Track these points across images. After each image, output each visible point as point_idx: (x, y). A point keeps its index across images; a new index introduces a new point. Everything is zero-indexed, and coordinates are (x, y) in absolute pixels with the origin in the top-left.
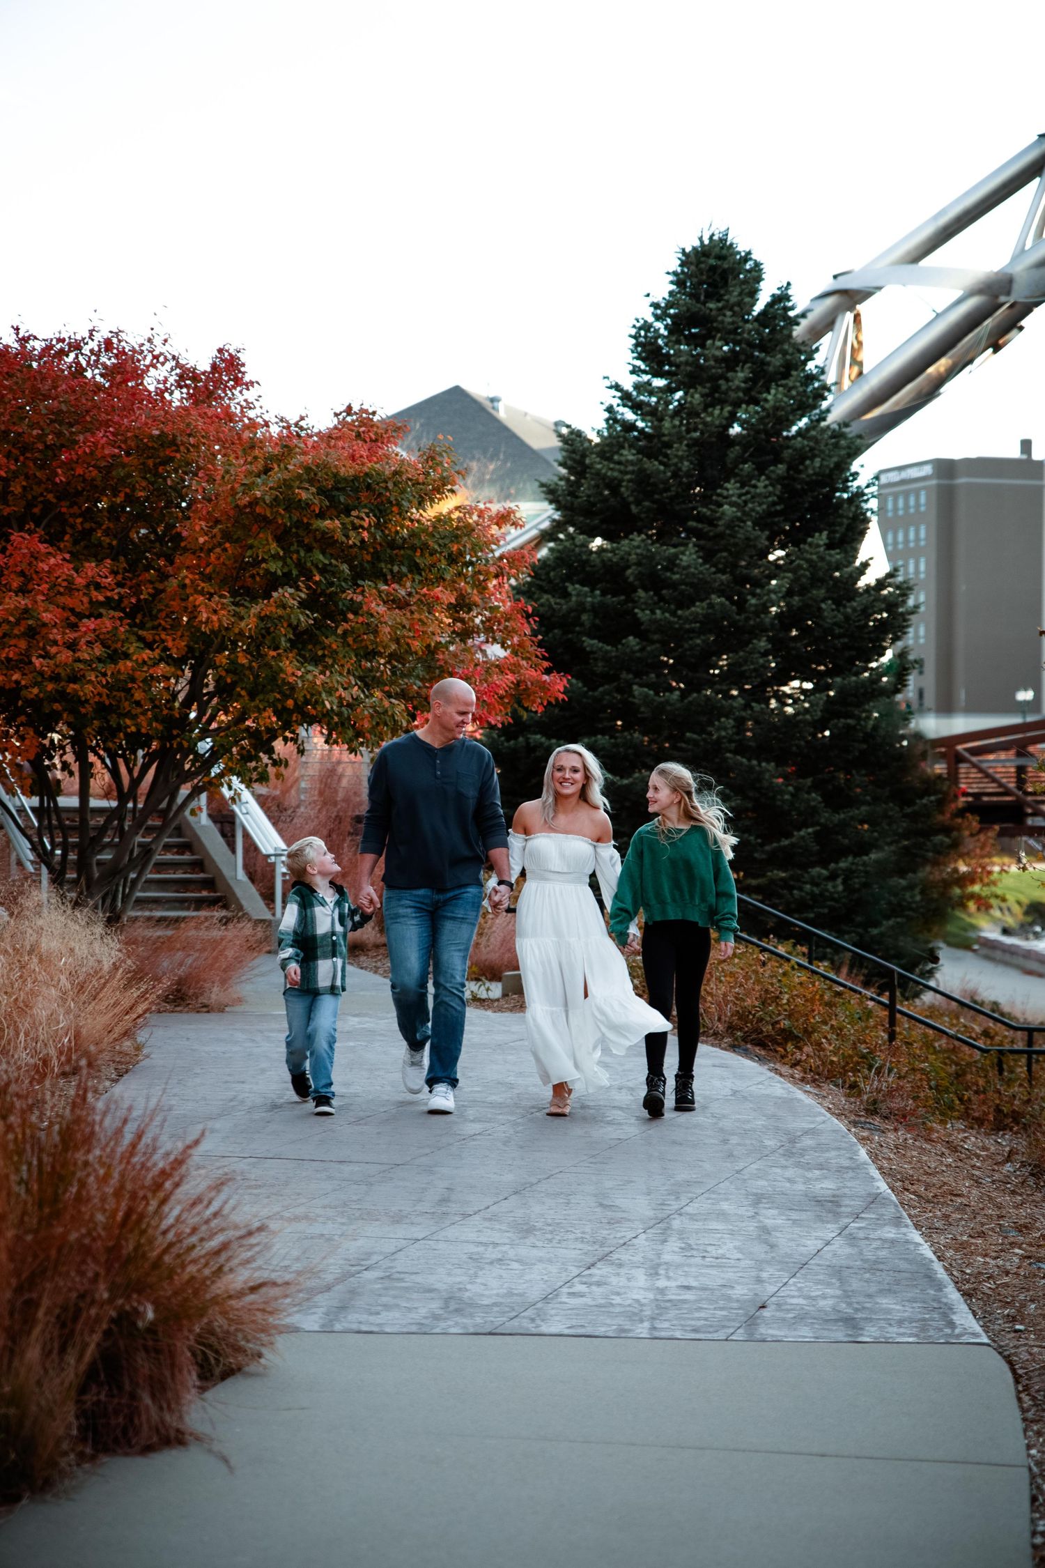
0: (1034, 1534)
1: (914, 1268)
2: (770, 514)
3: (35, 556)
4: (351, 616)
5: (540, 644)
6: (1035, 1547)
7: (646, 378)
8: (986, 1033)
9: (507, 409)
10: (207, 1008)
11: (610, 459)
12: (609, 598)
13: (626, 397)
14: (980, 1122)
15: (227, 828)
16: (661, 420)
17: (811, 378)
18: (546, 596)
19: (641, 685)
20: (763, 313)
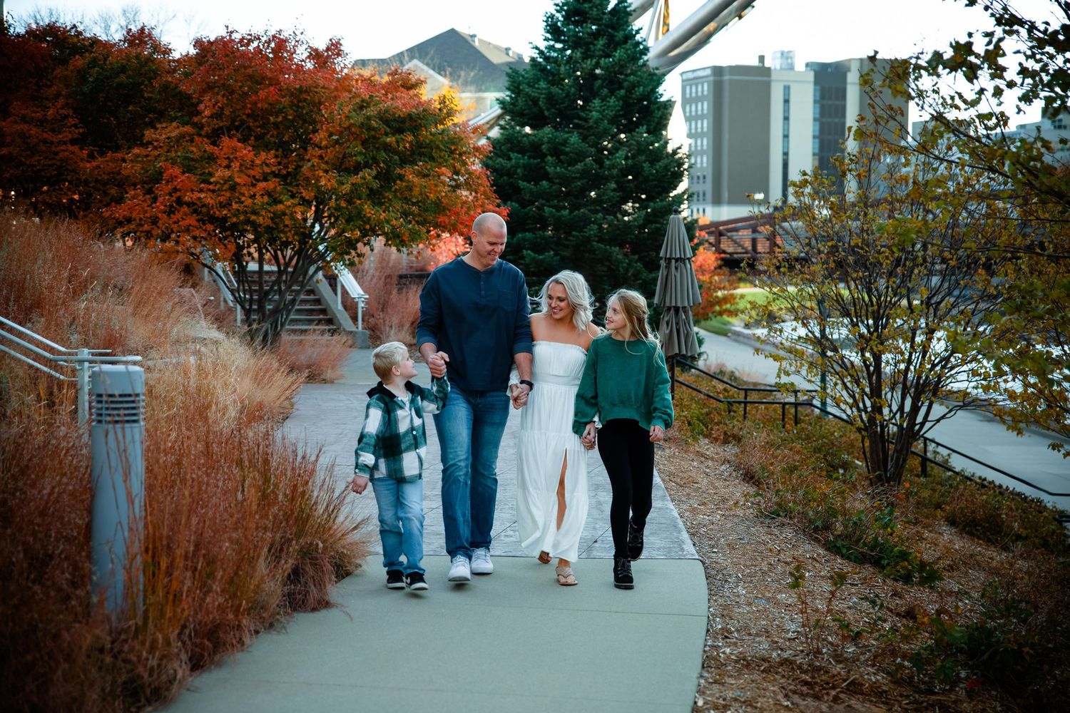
0: (705, 646)
1: (669, 522)
2: (617, 116)
3: (235, 150)
4: (398, 182)
5: (495, 192)
6: (705, 651)
7: (552, 43)
8: (725, 390)
9: (480, 40)
10: (325, 381)
11: (533, 87)
12: (532, 160)
13: (541, 53)
14: (716, 439)
15: (333, 281)
16: (559, 66)
17: (638, 43)
18: (500, 159)
19: (549, 206)
20: (613, 9)
